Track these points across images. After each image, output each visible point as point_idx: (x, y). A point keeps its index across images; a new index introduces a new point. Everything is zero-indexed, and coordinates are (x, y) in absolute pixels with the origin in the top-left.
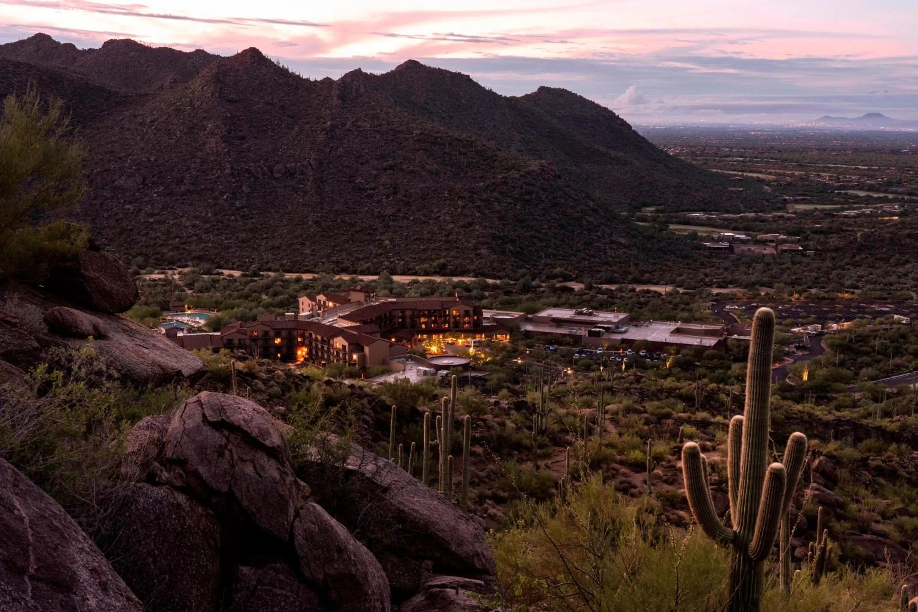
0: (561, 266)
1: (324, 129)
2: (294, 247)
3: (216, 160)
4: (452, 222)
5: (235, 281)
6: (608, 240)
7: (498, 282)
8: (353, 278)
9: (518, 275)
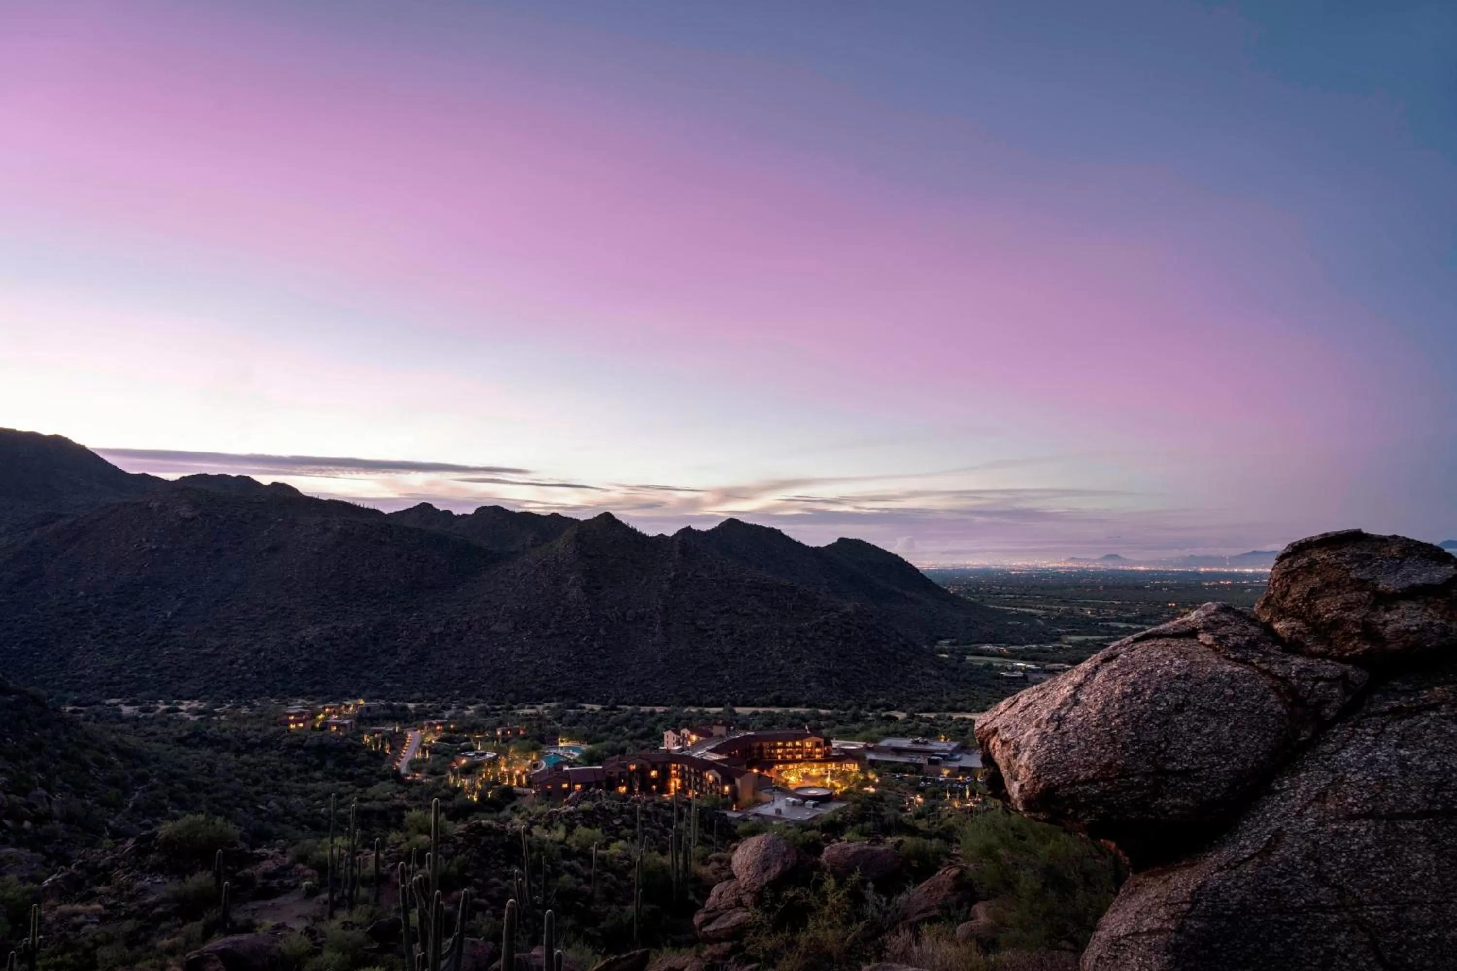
0: (883, 696)
1: (669, 579)
2: (645, 683)
3: (577, 607)
4: (783, 659)
5: (597, 714)
6: (920, 672)
7: (829, 712)
8: (700, 711)
9: (846, 705)
